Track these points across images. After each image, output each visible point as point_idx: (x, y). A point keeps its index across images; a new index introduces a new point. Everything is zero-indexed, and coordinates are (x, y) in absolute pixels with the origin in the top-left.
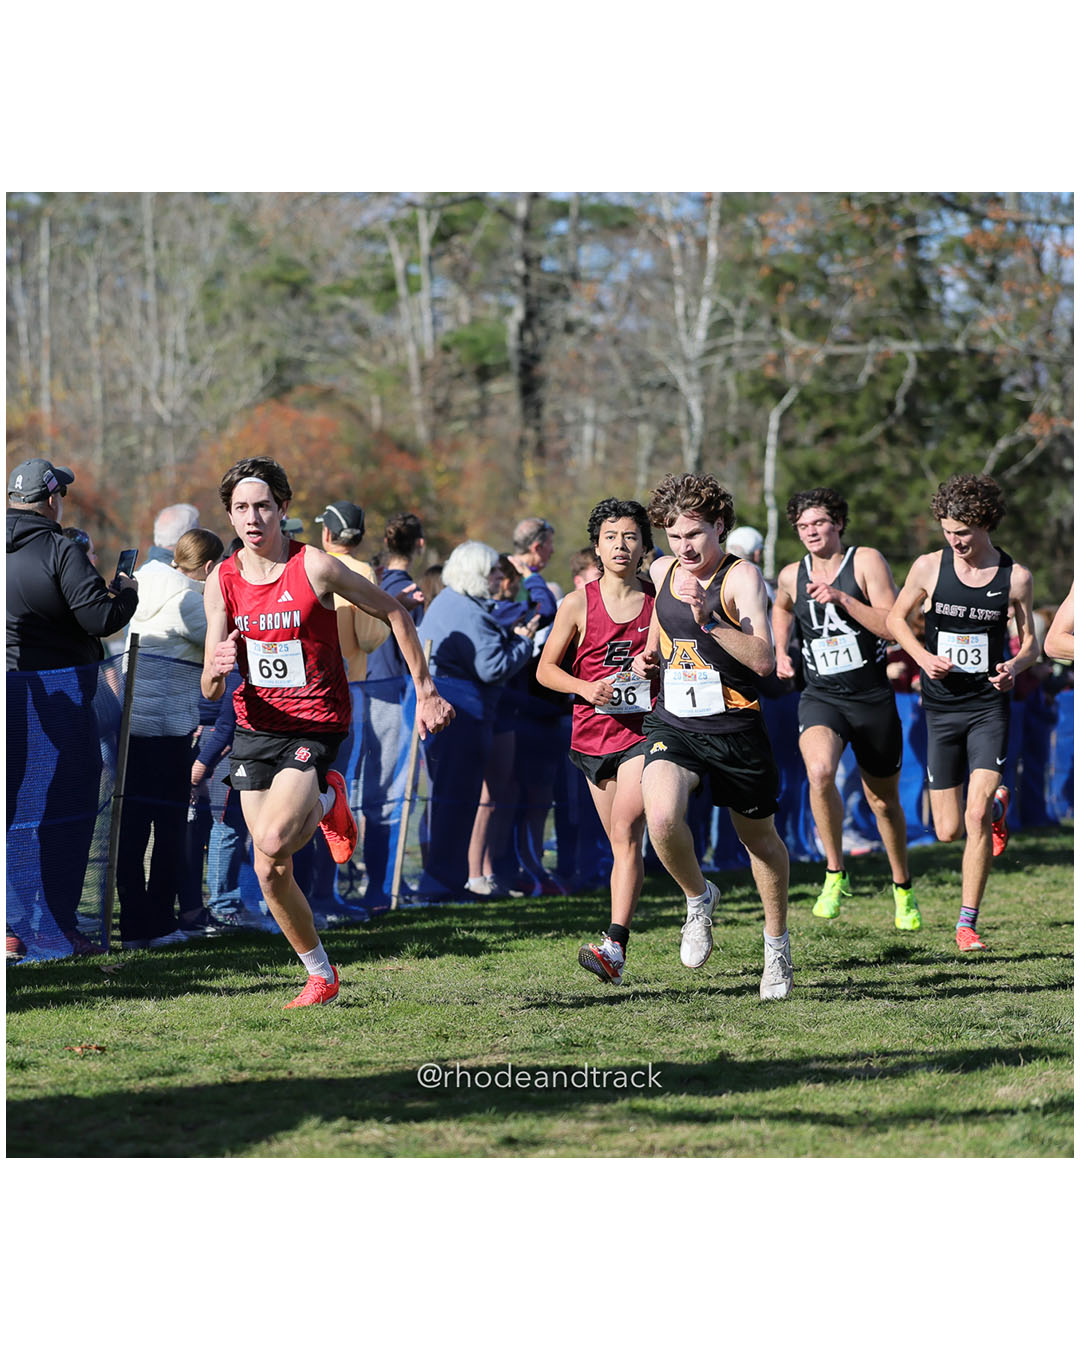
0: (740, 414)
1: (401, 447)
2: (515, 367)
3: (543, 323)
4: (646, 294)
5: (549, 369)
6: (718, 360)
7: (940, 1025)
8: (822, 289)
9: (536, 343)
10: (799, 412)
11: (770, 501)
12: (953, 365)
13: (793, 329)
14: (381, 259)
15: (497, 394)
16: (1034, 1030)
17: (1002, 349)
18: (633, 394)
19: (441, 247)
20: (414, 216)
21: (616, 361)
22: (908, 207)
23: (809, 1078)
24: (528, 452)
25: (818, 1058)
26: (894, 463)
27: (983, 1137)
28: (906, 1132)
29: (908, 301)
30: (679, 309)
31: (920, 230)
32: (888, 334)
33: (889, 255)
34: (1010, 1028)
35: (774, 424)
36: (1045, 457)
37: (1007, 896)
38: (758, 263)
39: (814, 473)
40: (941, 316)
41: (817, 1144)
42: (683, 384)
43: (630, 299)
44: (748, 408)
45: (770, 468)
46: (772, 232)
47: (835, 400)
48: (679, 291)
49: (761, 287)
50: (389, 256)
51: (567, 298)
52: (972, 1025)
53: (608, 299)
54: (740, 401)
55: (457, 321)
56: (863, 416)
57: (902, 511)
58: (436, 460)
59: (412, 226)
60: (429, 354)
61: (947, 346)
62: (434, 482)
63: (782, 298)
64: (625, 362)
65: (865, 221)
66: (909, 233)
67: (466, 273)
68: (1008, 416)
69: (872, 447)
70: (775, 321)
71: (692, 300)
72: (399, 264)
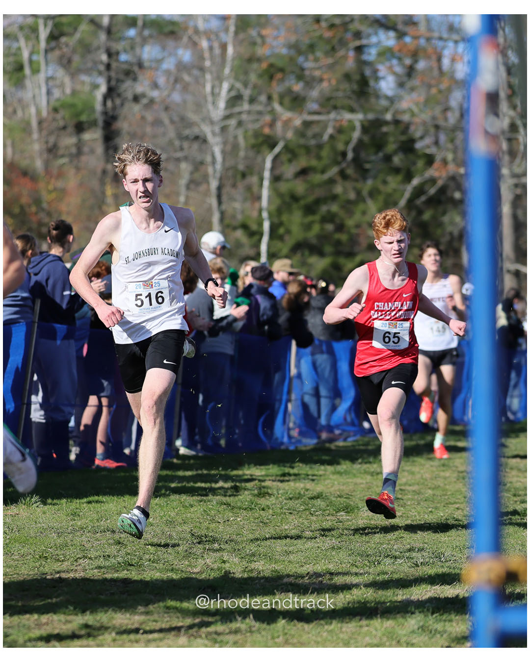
0: (246, 158)
1: (25, 173)
2: (101, 123)
3: (119, 95)
4: (186, 78)
5: (123, 125)
6: (233, 122)
7: (368, 556)
8: (300, 77)
9: (114, 108)
10: (285, 158)
11: (265, 215)
12: (385, 129)
13: (281, 104)
14: (13, 51)
15: (89, 140)
16: (427, 560)
17: (417, 120)
18: (177, 143)
19: (53, 44)
20: (37, 24)
21: (166, 121)
22: (356, 26)
23: (282, 589)
24: (108, 180)
25: (288, 576)
26: (345, 191)
27: (393, 627)
28: (345, 625)
29: (355, 87)
30: (208, 88)
31: (364, 42)
32: (343, 108)
33: (345, 57)
34: (412, 558)
35: (268, 164)
36: (443, 190)
37: (413, 473)
38: (259, 60)
39: (295, 198)
40: (377, 96)
41: (286, 631)
42: (210, 137)
43: (176, 81)
44: (251, 154)
45: (265, 193)
46: (269, 40)
47: (307, 149)
48: (208, 77)
49: (260, 76)
50: (19, 49)
51: (135, 79)
52: (387, 557)
53: (161, 81)
54: (246, 149)
55: (63, 92)
56: (325, 161)
57: (350, 222)
58: (48, 183)
59: (34, 30)
60: (44, 114)
61: (380, 117)
62: (46, 197)
63: (274, 83)
64: (172, 122)
65: (328, 34)
66: (357, 43)
67: (70, 61)
68: (420, 164)
69: (331, 181)
70: (270, 98)
71: (217, 83)
72: (26, 55)
